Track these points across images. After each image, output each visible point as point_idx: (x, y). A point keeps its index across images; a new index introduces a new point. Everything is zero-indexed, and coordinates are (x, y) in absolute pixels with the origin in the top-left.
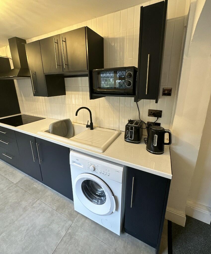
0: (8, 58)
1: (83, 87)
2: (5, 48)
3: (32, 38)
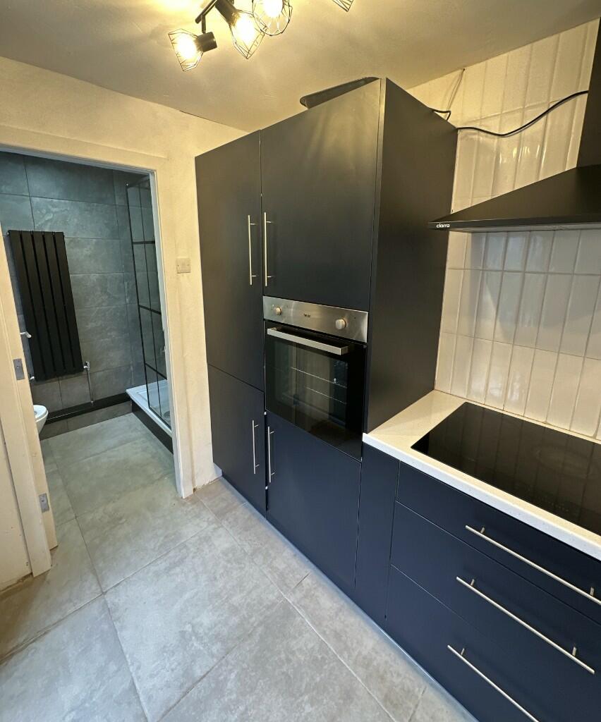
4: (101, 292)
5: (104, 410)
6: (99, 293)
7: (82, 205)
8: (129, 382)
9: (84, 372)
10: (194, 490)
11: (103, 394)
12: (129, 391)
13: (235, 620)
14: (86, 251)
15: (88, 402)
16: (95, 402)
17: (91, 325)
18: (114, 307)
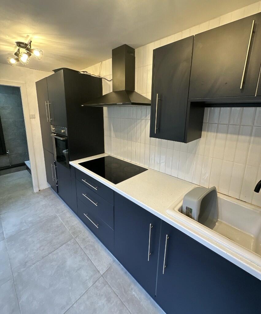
0: (102, 78)
1: (242, 126)
2: (100, 65)
3: (148, 45)
4: (14, 126)
5: (15, 168)
6: (13, 126)
7: (6, 95)
8: (26, 159)
9: (7, 154)
10: (39, 190)
11: (15, 163)
12: (25, 162)
13: (39, 219)
14: (8, 111)
15: (9, 165)
16: (12, 165)
17: (10, 137)
18: (19, 131)
